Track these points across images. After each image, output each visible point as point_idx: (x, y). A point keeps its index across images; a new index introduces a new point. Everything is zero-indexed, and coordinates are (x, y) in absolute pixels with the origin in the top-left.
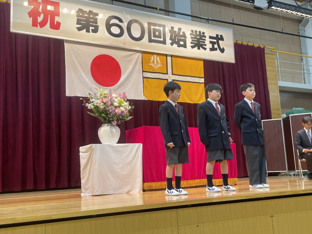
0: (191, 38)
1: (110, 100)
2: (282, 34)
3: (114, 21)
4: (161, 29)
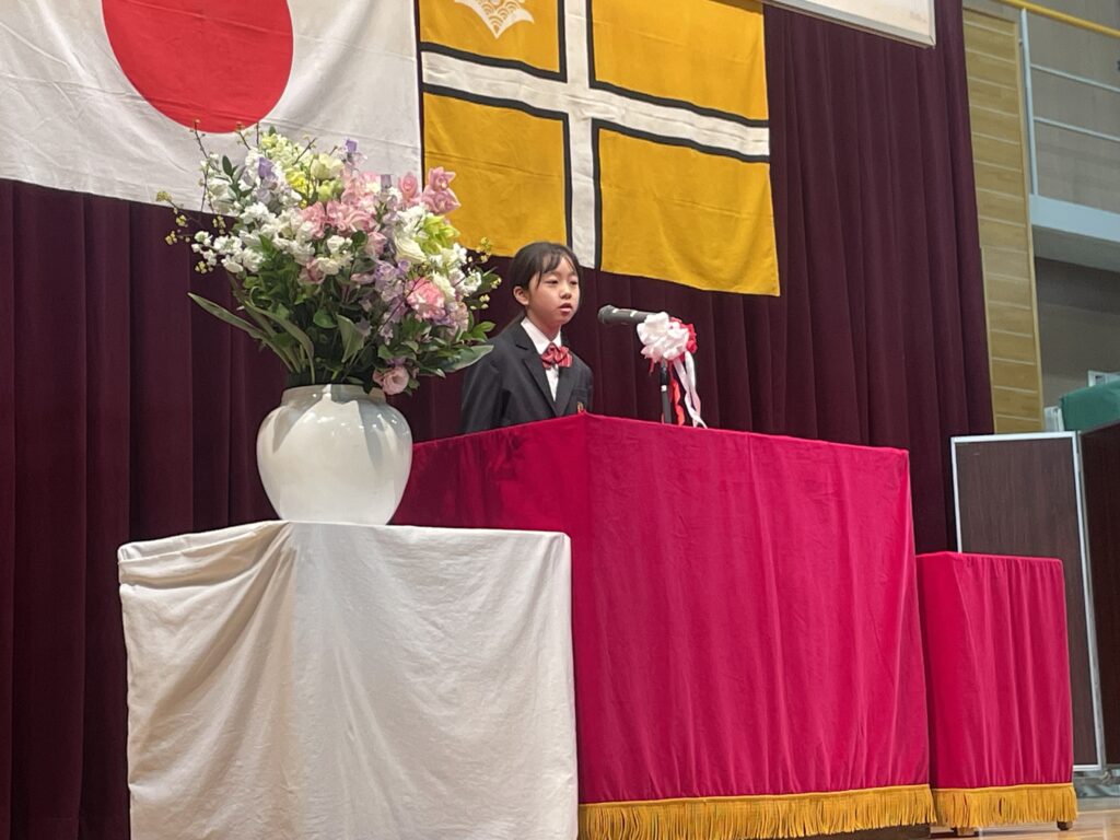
1: (378, 217)
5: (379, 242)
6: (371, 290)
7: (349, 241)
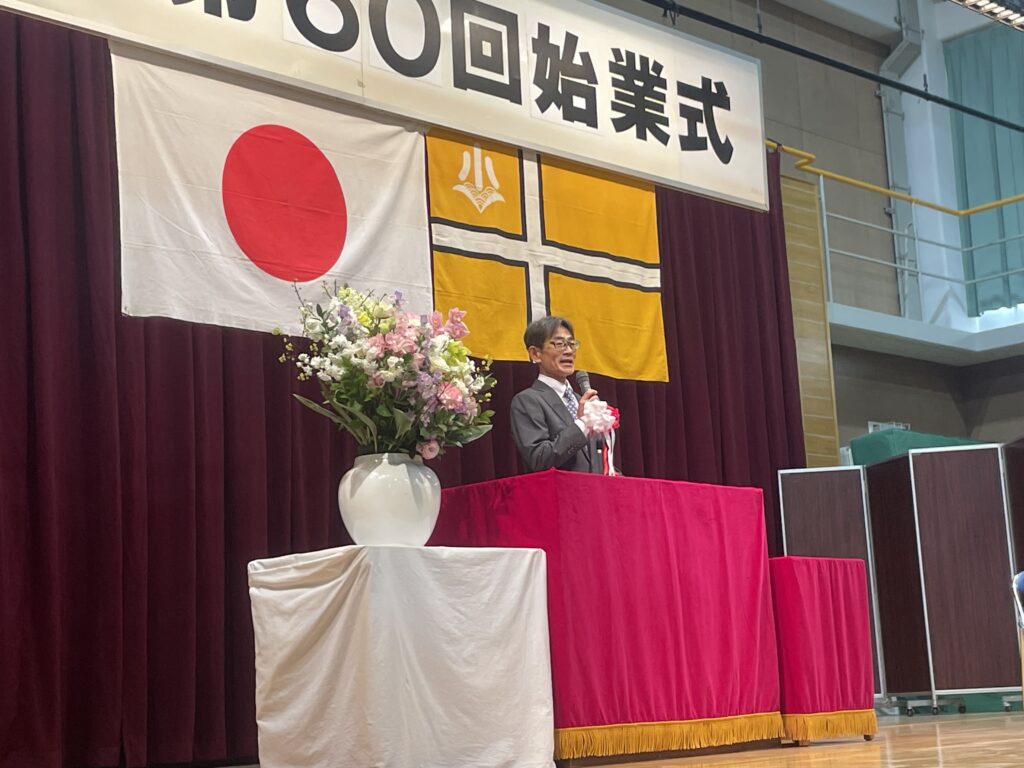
0: (615, 83)
1: (418, 343)
4: (503, 29)
5: (420, 360)
6: (414, 391)
7: (402, 360)
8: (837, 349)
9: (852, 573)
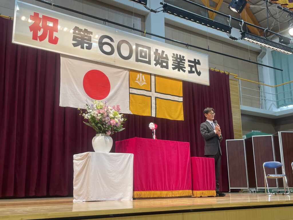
0: (173, 60)
1: (106, 111)
2: (249, 62)
3: (106, 40)
4: (147, 50)
5: (106, 115)
6: (105, 121)
7: (101, 115)
8: (242, 115)
9: (211, 161)
